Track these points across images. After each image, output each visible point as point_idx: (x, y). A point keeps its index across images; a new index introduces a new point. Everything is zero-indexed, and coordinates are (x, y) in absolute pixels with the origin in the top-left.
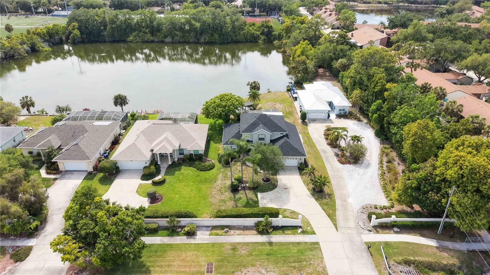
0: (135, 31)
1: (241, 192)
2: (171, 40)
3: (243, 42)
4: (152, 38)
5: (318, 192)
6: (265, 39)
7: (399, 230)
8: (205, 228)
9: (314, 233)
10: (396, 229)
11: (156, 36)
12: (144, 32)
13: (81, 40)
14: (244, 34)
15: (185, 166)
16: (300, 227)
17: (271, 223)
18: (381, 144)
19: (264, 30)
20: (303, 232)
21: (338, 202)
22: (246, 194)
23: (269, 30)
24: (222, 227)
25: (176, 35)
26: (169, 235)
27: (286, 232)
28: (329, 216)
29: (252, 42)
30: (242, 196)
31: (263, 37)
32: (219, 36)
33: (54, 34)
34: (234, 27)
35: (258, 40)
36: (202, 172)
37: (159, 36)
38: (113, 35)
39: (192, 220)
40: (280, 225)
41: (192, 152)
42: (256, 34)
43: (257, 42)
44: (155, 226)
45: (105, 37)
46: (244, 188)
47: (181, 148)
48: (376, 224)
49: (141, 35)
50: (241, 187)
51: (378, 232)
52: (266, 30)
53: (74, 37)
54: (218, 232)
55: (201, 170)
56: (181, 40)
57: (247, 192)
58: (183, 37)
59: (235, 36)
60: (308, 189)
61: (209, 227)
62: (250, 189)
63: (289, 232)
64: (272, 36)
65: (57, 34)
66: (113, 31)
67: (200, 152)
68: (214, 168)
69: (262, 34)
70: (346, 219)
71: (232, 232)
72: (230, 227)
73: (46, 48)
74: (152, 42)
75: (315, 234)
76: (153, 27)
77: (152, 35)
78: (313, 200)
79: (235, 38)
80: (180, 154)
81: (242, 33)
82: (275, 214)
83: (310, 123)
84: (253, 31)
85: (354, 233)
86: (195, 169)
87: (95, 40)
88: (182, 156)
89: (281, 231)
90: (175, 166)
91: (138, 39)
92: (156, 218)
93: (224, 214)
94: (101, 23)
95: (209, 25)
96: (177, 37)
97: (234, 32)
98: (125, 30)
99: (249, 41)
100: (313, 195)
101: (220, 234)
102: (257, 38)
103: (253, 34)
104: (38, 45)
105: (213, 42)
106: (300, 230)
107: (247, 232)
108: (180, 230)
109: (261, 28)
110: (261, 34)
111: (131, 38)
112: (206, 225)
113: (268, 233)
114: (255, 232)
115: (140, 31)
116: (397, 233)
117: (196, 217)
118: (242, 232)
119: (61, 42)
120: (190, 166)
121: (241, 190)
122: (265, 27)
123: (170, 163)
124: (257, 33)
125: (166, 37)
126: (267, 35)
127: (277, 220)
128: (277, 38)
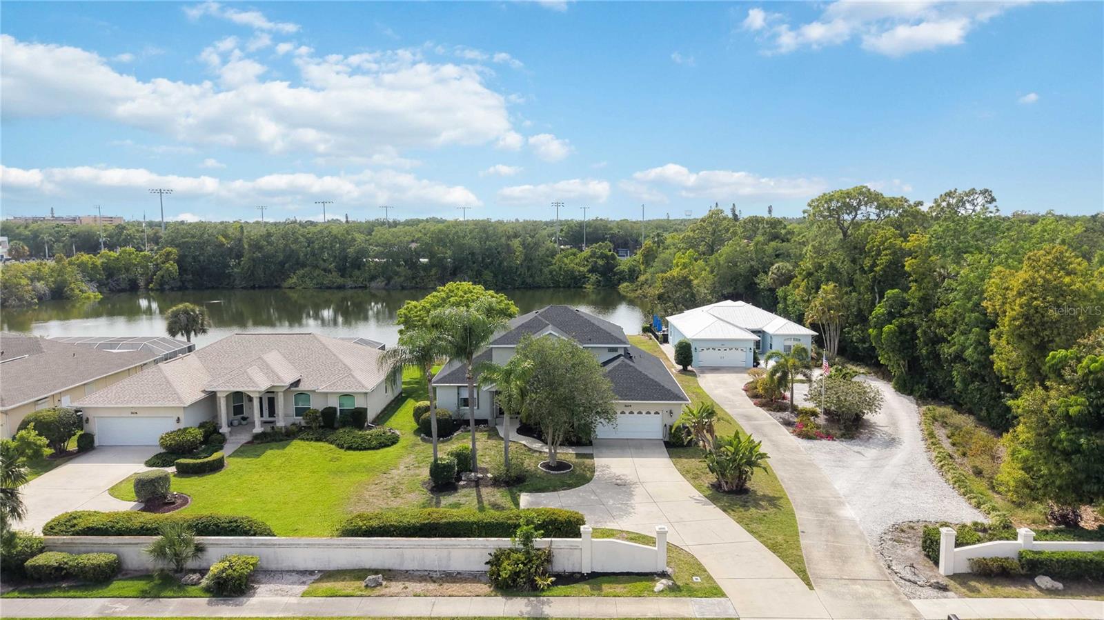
0: (304, 265)
1: (463, 491)
2: (383, 283)
3: (549, 288)
4: (340, 281)
5: (730, 492)
6: (599, 282)
7: (1060, 586)
8: (295, 577)
9: (716, 592)
10: (1044, 581)
11: (351, 276)
12: (325, 270)
13: (179, 284)
14: (551, 272)
15: (303, 439)
16: (663, 575)
17: (549, 558)
18: (919, 405)
19: (596, 262)
20: (675, 590)
21: (803, 517)
22: (479, 496)
23: (608, 263)
24: (358, 574)
25: (397, 274)
27: (606, 588)
28: (774, 548)
29: (569, 287)
30: (463, 500)
31: (593, 277)
32: (495, 276)
33: (119, 270)
34: (528, 258)
35: (584, 283)
36: (351, 452)
37: (358, 277)
38: (253, 273)
40: (586, 570)
42: (579, 271)
43: (581, 287)
45: (235, 280)
46: (477, 483)
47: (302, 387)
48: (964, 568)
49: (315, 275)
50: (469, 480)
51: (975, 592)
52: (600, 262)
53: (162, 277)
54: (338, 586)
55: (350, 448)
56: (407, 284)
57: (485, 491)
58: (413, 278)
59: (531, 276)
60: (699, 488)
61: (312, 573)
62: (496, 482)
63: (619, 588)
64: (615, 274)
65: (127, 270)
66: (254, 266)
67: (359, 403)
68: (394, 443)
69: (592, 271)
70: (840, 556)
71: (396, 587)
72: (390, 575)
73: (92, 294)
74: (341, 287)
75: (723, 595)
76: (345, 258)
77: (342, 276)
78: (714, 511)
79: (529, 280)
80: (299, 412)
81: (546, 270)
84: (572, 265)
85: (878, 593)
86: (333, 446)
87: (210, 285)
88: (300, 420)
89: (587, 587)
90: (274, 438)
91: (308, 281)
94: (231, 249)
95: (473, 254)
96: (400, 276)
97: (529, 268)
98: (282, 264)
99: (562, 285)
100: (713, 499)
101: (349, 591)
102: (580, 280)
103: (573, 272)
104: (73, 286)
106: (660, 585)
107: (455, 588)
108: (195, 577)
109: (590, 261)
110: (590, 271)
111: (293, 280)
112: (302, 567)
113: (533, 590)
114: (485, 588)
115: (316, 267)
116: (1051, 592)
118: (432, 586)
119: (133, 288)
120: (317, 440)
121: (464, 487)
122: (597, 258)
123: (258, 429)
124: (582, 269)
125: (373, 278)
126: (603, 274)
127: (573, 548)
128: (627, 276)
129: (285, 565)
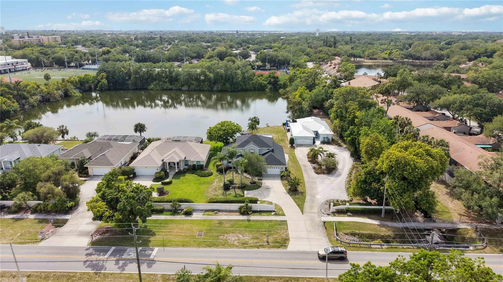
0: (155, 80)
1: (232, 190)
2: (187, 88)
3: (252, 90)
4: (170, 87)
5: (293, 191)
6: (272, 88)
7: (352, 215)
8: (200, 211)
10: (349, 214)
11: (174, 85)
12: (163, 82)
13: (108, 88)
14: (253, 84)
15: (188, 173)
16: (274, 211)
17: (251, 208)
18: (354, 161)
19: (270, 80)
20: (276, 214)
21: (308, 197)
22: (235, 191)
23: (275, 80)
24: (213, 211)
25: (192, 84)
26: (171, 215)
27: (262, 214)
28: (298, 205)
29: (260, 90)
30: (231, 192)
31: (269, 86)
32: (231, 85)
33: (84, 82)
34: (244, 78)
35: (266, 89)
36: (202, 178)
37: (177, 85)
38: (136, 83)
39: (190, 205)
40: (258, 210)
41: (195, 163)
42: (264, 83)
43: (264, 90)
44: (161, 208)
45: (129, 86)
46: (234, 188)
47: (186, 159)
48: (334, 211)
49: (160, 84)
50: (232, 187)
51: (335, 216)
52: (272, 80)
53: (101, 85)
54: (209, 213)
55: (201, 176)
56: (196, 88)
57: (236, 190)
58: (199, 86)
59: (245, 85)
60: (286, 189)
61: (203, 210)
62: (239, 188)
63: (265, 214)
64: (278, 85)
65: (88, 82)
66: (136, 80)
67: (202, 163)
68: (212, 175)
70: (311, 207)
71: (221, 213)
72: (219, 211)
73: (77, 93)
74: (171, 90)
75: (285, 216)
76: (172, 77)
77: (171, 84)
78: (288, 196)
79: (244, 87)
80: (186, 165)
81: (251, 82)
82: (255, 201)
83: (297, 147)
84: (261, 81)
85: (315, 216)
86: (197, 176)
87: (119, 88)
88: (186, 167)
89: (258, 214)
90: (180, 173)
91: (158, 87)
92: (162, 202)
93: (215, 200)
94: (127, 73)
95: (222, 76)
96: (193, 85)
97: (244, 82)
98: (147, 79)
99: (257, 89)
100: (288, 193)
101: (211, 214)
102: (264, 87)
103: (261, 84)
104: (71, 91)
105: (225, 90)
106: (273, 213)
107: (232, 214)
108: (180, 211)
109: (268, 79)
110: (268, 83)
111: (152, 86)
112: (201, 209)
113: (248, 214)
114: (238, 214)
115: (160, 80)
116: (350, 216)
117: (193, 203)
118: (228, 213)
119: (90, 90)
120: (192, 174)
121: (231, 189)
122: (271, 78)
123: (177, 171)
124: (265, 82)
125: (183, 85)
126: (273, 85)
127: (256, 206)
128: (282, 87)
129: (198, 209)
